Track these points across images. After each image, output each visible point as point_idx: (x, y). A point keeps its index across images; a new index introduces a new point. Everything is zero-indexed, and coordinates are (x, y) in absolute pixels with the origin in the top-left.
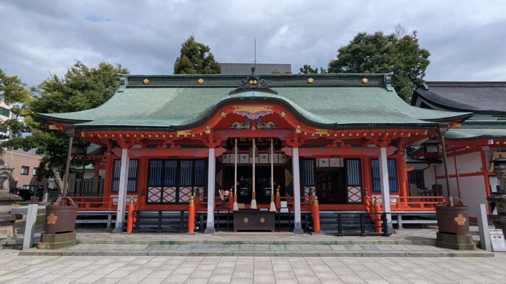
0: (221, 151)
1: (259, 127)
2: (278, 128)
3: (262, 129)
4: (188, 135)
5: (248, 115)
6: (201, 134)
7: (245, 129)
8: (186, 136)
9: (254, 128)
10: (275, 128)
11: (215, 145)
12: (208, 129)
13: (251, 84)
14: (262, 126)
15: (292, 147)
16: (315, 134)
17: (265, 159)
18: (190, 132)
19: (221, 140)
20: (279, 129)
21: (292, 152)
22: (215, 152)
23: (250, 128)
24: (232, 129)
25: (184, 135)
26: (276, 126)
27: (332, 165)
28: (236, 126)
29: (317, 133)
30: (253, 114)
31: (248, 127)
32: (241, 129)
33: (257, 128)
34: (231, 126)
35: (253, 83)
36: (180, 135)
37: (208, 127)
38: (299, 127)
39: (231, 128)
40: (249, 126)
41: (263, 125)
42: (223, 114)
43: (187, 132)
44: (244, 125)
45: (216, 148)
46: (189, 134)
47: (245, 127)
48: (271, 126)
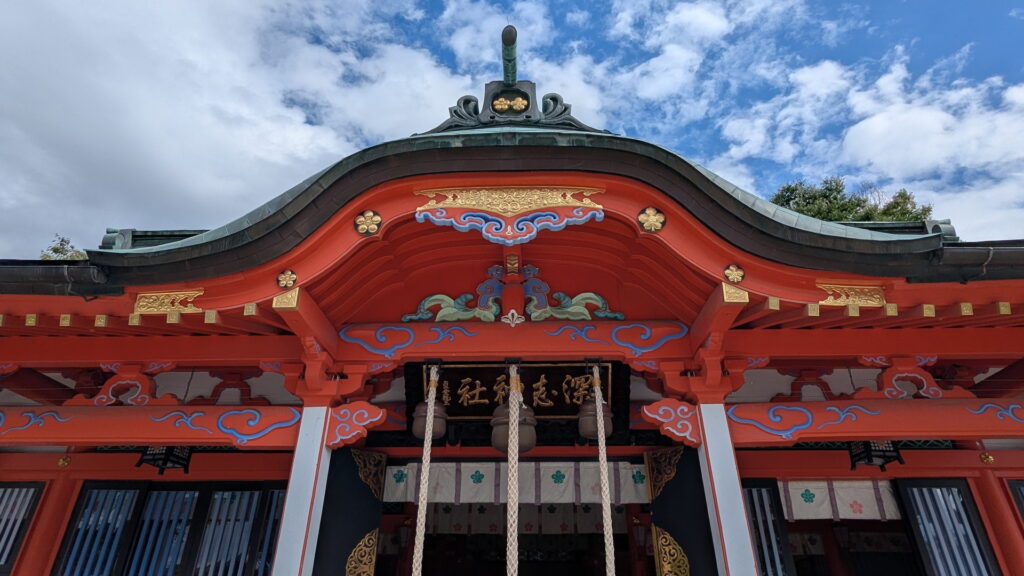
0: (360, 418)
1: (535, 314)
2: (618, 315)
3: (552, 319)
4: (183, 316)
5: (484, 227)
6: (250, 310)
7: (476, 320)
8: (173, 320)
9: (513, 318)
10: (607, 319)
11: (333, 388)
12: (286, 289)
13: (501, 112)
14: (549, 311)
15: (693, 402)
16: (823, 309)
17: (562, 486)
18: (196, 302)
19: (363, 369)
20: (626, 320)
21: (697, 423)
22: (331, 425)
23: (498, 318)
24: (420, 321)
25: (163, 317)
26: (612, 311)
27: (846, 513)
28: (436, 309)
29: (830, 301)
30: (509, 221)
31: (488, 314)
32: (459, 320)
33: (528, 317)
34: (415, 312)
35: (511, 108)
36: (143, 317)
37: (287, 279)
38: (734, 274)
39: (414, 317)
40: (495, 308)
41: (556, 304)
42: (370, 222)
43: (184, 303)
44: (470, 305)
45: (336, 403)
46: (190, 310)
47: (478, 312)
48: (591, 308)
